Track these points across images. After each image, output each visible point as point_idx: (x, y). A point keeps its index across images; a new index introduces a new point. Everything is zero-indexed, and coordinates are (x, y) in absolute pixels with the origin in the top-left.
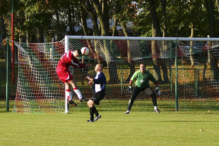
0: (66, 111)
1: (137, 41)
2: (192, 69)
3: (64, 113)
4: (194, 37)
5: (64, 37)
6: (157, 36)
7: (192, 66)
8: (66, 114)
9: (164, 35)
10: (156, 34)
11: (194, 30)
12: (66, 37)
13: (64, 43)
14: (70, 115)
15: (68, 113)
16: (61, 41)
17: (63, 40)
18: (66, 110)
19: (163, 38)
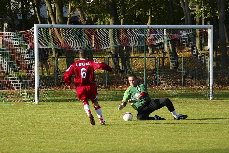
0: (36, 102)
1: (107, 30)
2: (149, 57)
3: (34, 104)
4: (151, 24)
5: (33, 26)
6: (115, 24)
7: (149, 54)
8: (36, 105)
9: (122, 23)
10: (114, 22)
11: (151, 17)
12: (35, 25)
13: (34, 32)
14: (41, 106)
15: (39, 103)
16: (30, 30)
17: (32, 28)
18: (36, 100)
19: (122, 26)
